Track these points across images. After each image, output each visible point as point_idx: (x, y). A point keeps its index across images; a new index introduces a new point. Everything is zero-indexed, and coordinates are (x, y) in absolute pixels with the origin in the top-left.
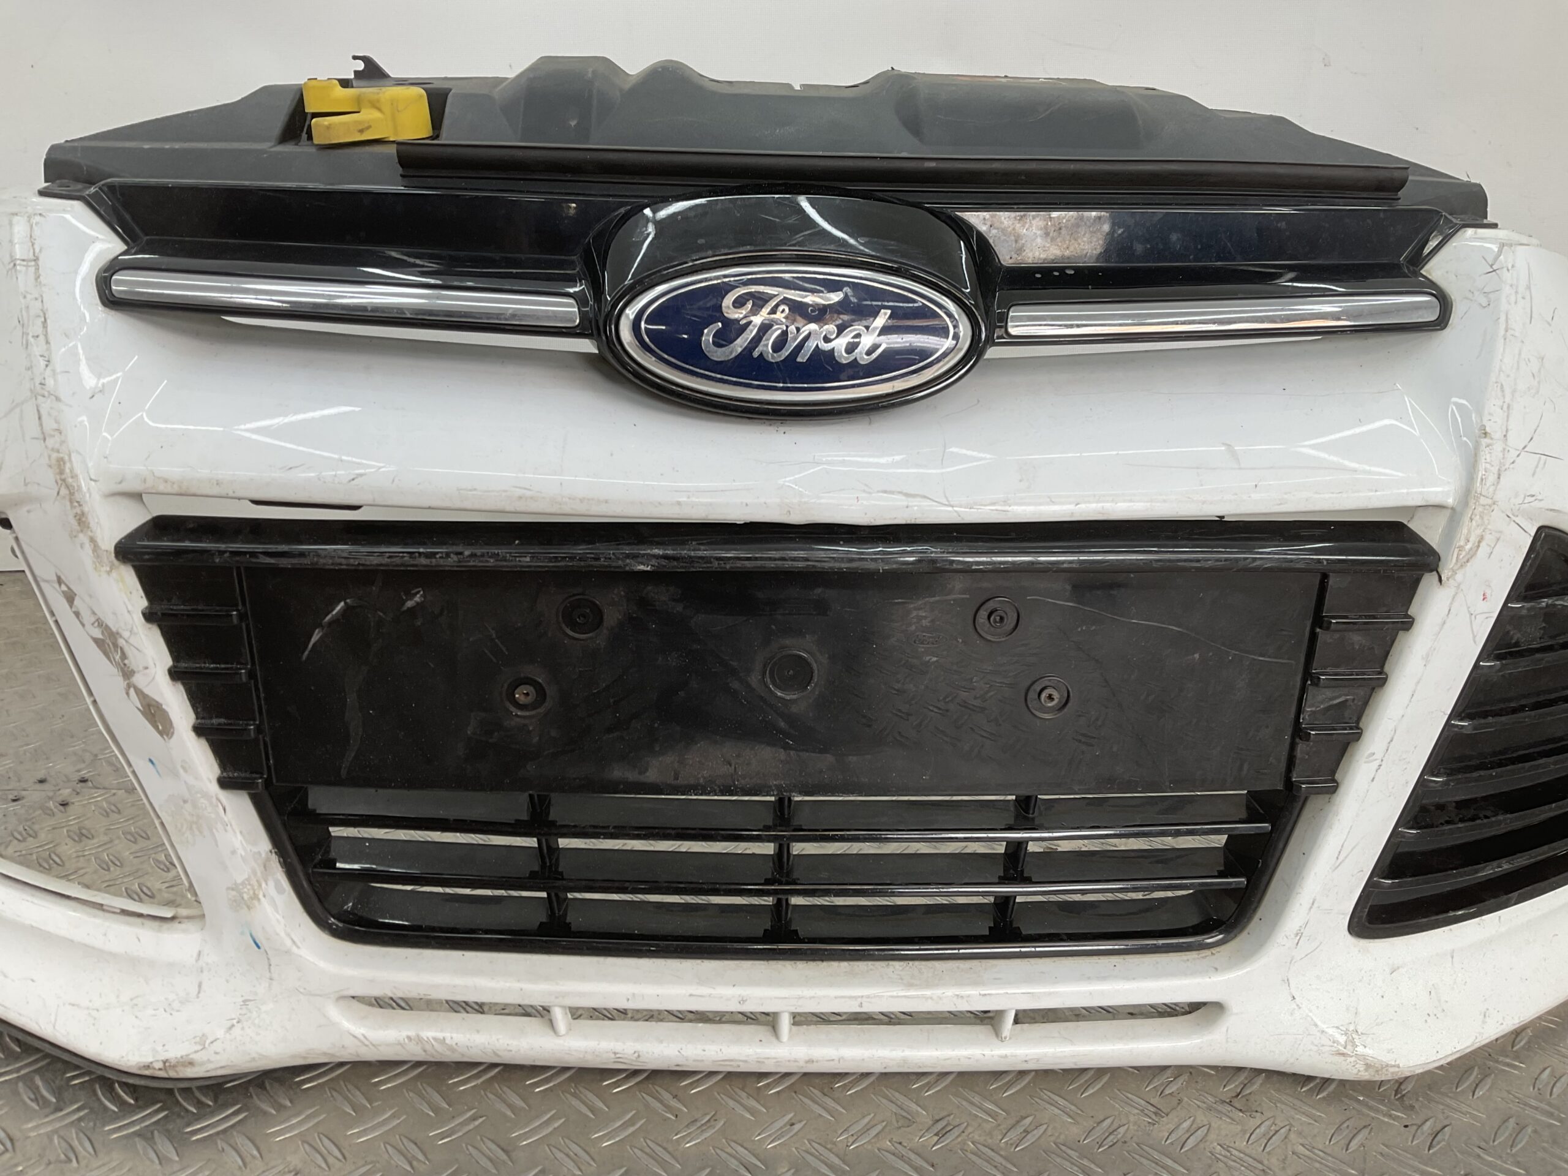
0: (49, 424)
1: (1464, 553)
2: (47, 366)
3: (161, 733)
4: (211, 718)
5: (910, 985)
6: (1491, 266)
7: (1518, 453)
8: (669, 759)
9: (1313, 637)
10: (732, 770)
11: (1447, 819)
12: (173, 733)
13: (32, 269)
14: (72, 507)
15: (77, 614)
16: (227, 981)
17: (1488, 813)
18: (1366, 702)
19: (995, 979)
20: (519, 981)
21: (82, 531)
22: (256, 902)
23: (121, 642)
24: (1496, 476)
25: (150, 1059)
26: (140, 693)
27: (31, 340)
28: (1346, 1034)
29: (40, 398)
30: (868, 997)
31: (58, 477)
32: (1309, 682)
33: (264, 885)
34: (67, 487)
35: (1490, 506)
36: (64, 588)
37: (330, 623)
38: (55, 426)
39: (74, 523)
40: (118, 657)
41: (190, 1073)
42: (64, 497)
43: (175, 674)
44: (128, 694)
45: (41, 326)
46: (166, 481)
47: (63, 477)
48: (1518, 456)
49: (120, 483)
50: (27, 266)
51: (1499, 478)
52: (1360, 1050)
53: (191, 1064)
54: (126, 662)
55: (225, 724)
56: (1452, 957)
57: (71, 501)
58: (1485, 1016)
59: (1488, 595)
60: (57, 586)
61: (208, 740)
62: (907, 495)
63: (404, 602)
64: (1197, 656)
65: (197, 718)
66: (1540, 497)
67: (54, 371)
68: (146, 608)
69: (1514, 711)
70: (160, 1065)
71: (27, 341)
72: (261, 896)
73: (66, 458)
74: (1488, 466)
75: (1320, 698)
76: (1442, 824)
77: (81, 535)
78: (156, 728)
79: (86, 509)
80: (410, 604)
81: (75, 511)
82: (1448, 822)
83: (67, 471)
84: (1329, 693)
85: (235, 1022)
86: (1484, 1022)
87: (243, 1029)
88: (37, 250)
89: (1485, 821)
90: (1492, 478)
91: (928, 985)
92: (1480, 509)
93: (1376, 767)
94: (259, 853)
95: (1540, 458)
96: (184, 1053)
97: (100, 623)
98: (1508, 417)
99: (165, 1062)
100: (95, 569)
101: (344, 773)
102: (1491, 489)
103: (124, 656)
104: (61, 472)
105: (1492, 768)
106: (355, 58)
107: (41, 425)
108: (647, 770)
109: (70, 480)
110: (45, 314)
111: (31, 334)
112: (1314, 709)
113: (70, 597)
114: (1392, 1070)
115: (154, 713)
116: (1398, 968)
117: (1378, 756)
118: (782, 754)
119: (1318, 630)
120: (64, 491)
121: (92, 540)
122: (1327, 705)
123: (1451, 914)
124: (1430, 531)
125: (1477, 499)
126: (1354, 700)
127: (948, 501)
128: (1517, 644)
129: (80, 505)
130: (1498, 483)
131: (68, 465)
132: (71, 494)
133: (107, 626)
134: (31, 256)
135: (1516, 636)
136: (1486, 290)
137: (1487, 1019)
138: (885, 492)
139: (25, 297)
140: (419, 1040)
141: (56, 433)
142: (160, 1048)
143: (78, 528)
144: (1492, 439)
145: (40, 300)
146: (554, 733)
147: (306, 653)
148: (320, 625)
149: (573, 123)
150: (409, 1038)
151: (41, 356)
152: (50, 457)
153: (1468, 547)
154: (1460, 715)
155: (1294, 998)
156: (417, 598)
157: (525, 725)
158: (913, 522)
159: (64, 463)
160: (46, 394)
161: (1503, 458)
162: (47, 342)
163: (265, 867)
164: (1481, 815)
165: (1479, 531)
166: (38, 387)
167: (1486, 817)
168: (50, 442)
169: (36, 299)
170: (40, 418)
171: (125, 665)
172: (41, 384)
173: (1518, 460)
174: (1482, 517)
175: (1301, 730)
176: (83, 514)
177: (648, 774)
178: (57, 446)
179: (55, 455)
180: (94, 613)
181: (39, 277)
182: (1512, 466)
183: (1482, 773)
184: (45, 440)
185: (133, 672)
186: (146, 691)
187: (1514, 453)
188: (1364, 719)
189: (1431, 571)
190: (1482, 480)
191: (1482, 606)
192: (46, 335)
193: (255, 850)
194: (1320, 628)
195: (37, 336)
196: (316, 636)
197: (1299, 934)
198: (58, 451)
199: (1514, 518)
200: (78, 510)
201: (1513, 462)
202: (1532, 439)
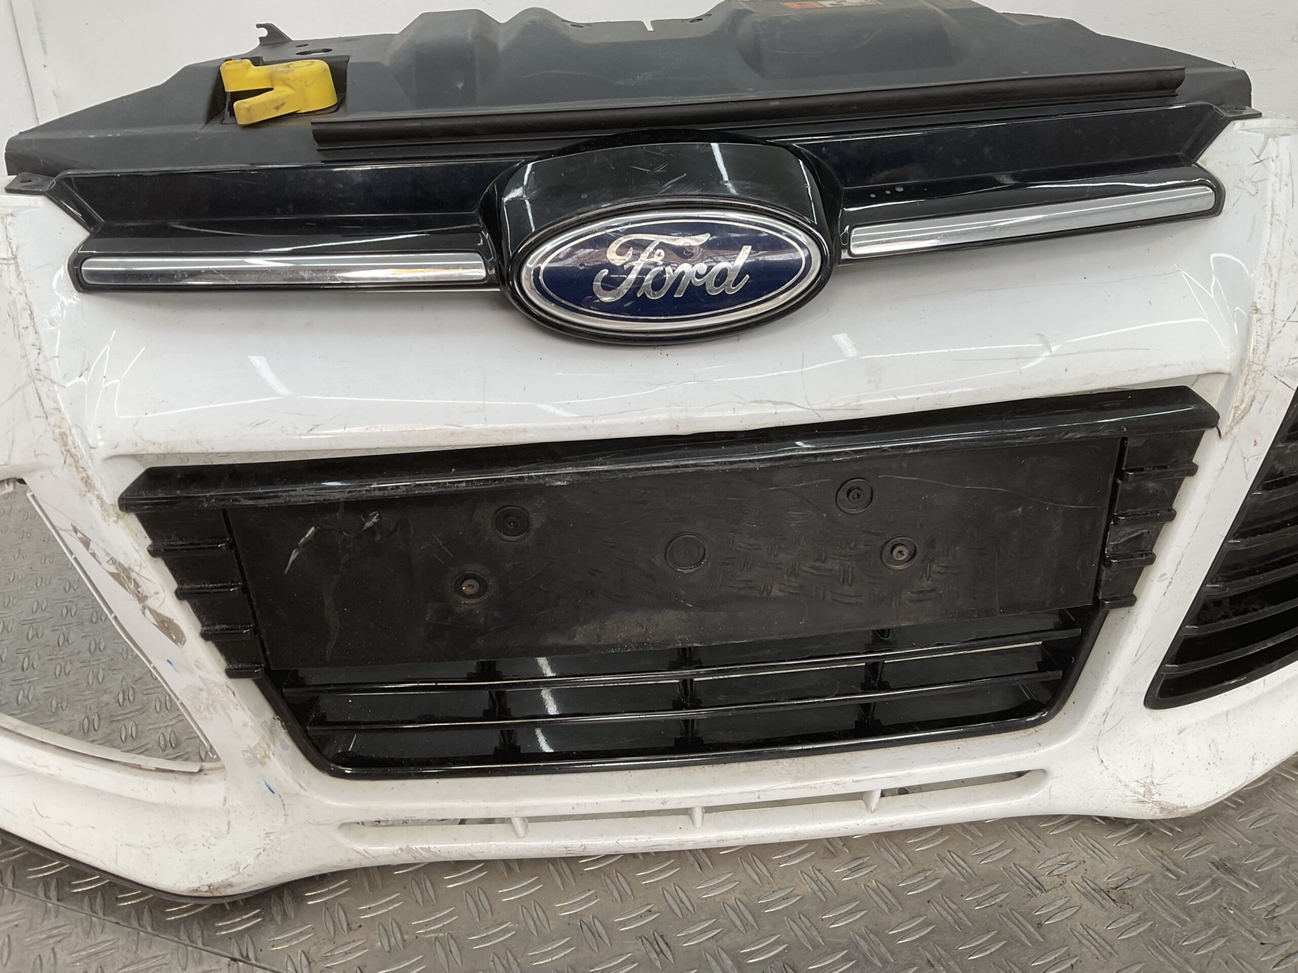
0: (49, 405)
1: (1239, 412)
2: (39, 353)
3: (175, 642)
4: (214, 625)
5: (797, 779)
6: (1258, 157)
7: (1284, 323)
8: (592, 627)
9: (1115, 486)
10: (643, 630)
11: (1223, 614)
12: (185, 641)
13: (13, 267)
14: (78, 472)
15: (94, 555)
16: (251, 819)
17: (1256, 606)
18: (1157, 533)
19: (865, 767)
20: (484, 801)
21: (89, 491)
22: (267, 760)
23: (133, 575)
24: (1266, 345)
25: (198, 885)
26: (153, 612)
27: (22, 331)
28: (1144, 786)
29: (36, 381)
30: (764, 791)
31: (63, 449)
32: (1112, 523)
33: (272, 746)
34: (72, 456)
35: (1261, 371)
36: (79, 535)
37: (305, 545)
38: (54, 405)
39: (82, 485)
40: (132, 587)
41: (230, 892)
42: (70, 465)
43: (181, 595)
44: (144, 613)
45: (28, 317)
46: (154, 444)
47: (67, 448)
48: (1284, 326)
49: (115, 448)
50: (8, 265)
51: (1268, 347)
52: (1156, 798)
53: (230, 885)
54: (139, 590)
55: (227, 629)
56: (1227, 716)
57: (76, 467)
58: (1253, 760)
59: (1258, 441)
60: (74, 534)
61: (214, 642)
62: (775, 403)
63: (363, 524)
64: (1020, 509)
65: (203, 626)
67: (45, 357)
68: (150, 546)
69: (1278, 527)
70: (206, 888)
71: (19, 332)
72: (271, 755)
73: (68, 432)
74: (1259, 338)
75: (1121, 534)
76: (1220, 619)
77: (89, 494)
78: (171, 638)
79: (90, 473)
80: (368, 524)
81: (81, 475)
82: (1224, 617)
83: (70, 443)
84: (1128, 530)
85: (261, 850)
86: (1253, 764)
87: (268, 855)
88: (14, 250)
89: (1254, 613)
90: (1262, 347)
91: (811, 777)
92: (1253, 375)
93: (1167, 584)
94: (265, 721)
96: (224, 878)
97: (114, 561)
98: (1275, 293)
99: (209, 886)
100: (105, 520)
101: (328, 657)
102: (1262, 357)
103: (137, 586)
104: (65, 444)
105: (1260, 573)
106: (259, 26)
107: (42, 405)
108: (574, 636)
109: (73, 450)
110: (30, 307)
111: (21, 326)
112: (1116, 543)
113: (86, 543)
114: (1181, 810)
115: (167, 626)
116: (1184, 729)
117: (1169, 576)
118: (684, 616)
119: (1119, 481)
120: (69, 460)
121: (99, 497)
122: (1126, 538)
123: (1226, 683)
124: (1211, 395)
125: (1250, 366)
126: (1149, 532)
127: (809, 405)
128: (1281, 474)
129: (85, 471)
130: (1267, 351)
131: (70, 438)
132: (76, 462)
133: (119, 563)
134: (10, 255)
135: (1280, 468)
136: (1254, 179)
137: (1256, 762)
138: (756, 402)
139: (10, 293)
140: (409, 850)
141: (57, 412)
142: (204, 876)
143: (86, 489)
144: (1262, 314)
145: (24, 295)
146: (496, 614)
147: (287, 569)
148: (297, 547)
149: (460, 86)
150: (401, 849)
151: (33, 345)
152: (53, 432)
153: (1242, 407)
154: (1234, 535)
155: (1102, 761)
156: (375, 520)
157: (472, 610)
158: (781, 425)
159: (67, 437)
160: (42, 378)
161: (1272, 330)
162: (36, 333)
163: (271, 732)
164: (1251, 609)
165: (1251, 393)
166: (35, 372)
167: (1255, 610)
168: (52, 420)
169: (21, 294)
170: (40, 399)
171: (139, 592)
172: (37, 370)
173: (1285, 330)
174: (1254, 381)
175: (1105, 560)
176: (88, 477)
177: (575, 639)
178: (58, 423)
179: (57, 431)
180: (108, 554)
181: (20, 273)
182: (1279, 335)
183: (1252, 578)
184: (47, 418)
185: (146, 598)
186: (159, 611)
187: (1281, 324)
188: (1156, 546)
189: (1213, 427)
190: (1254, 350)
191: (1253, 450)
192: (34, 326)
194: (1121, 480)
195: (27, 328)
196: (294, 555)
197: (1106, 714)
198: (60, 427)
199: (1280, 378)
200: (84, 474)
201: (1280, 332)
202: (1295, 310)
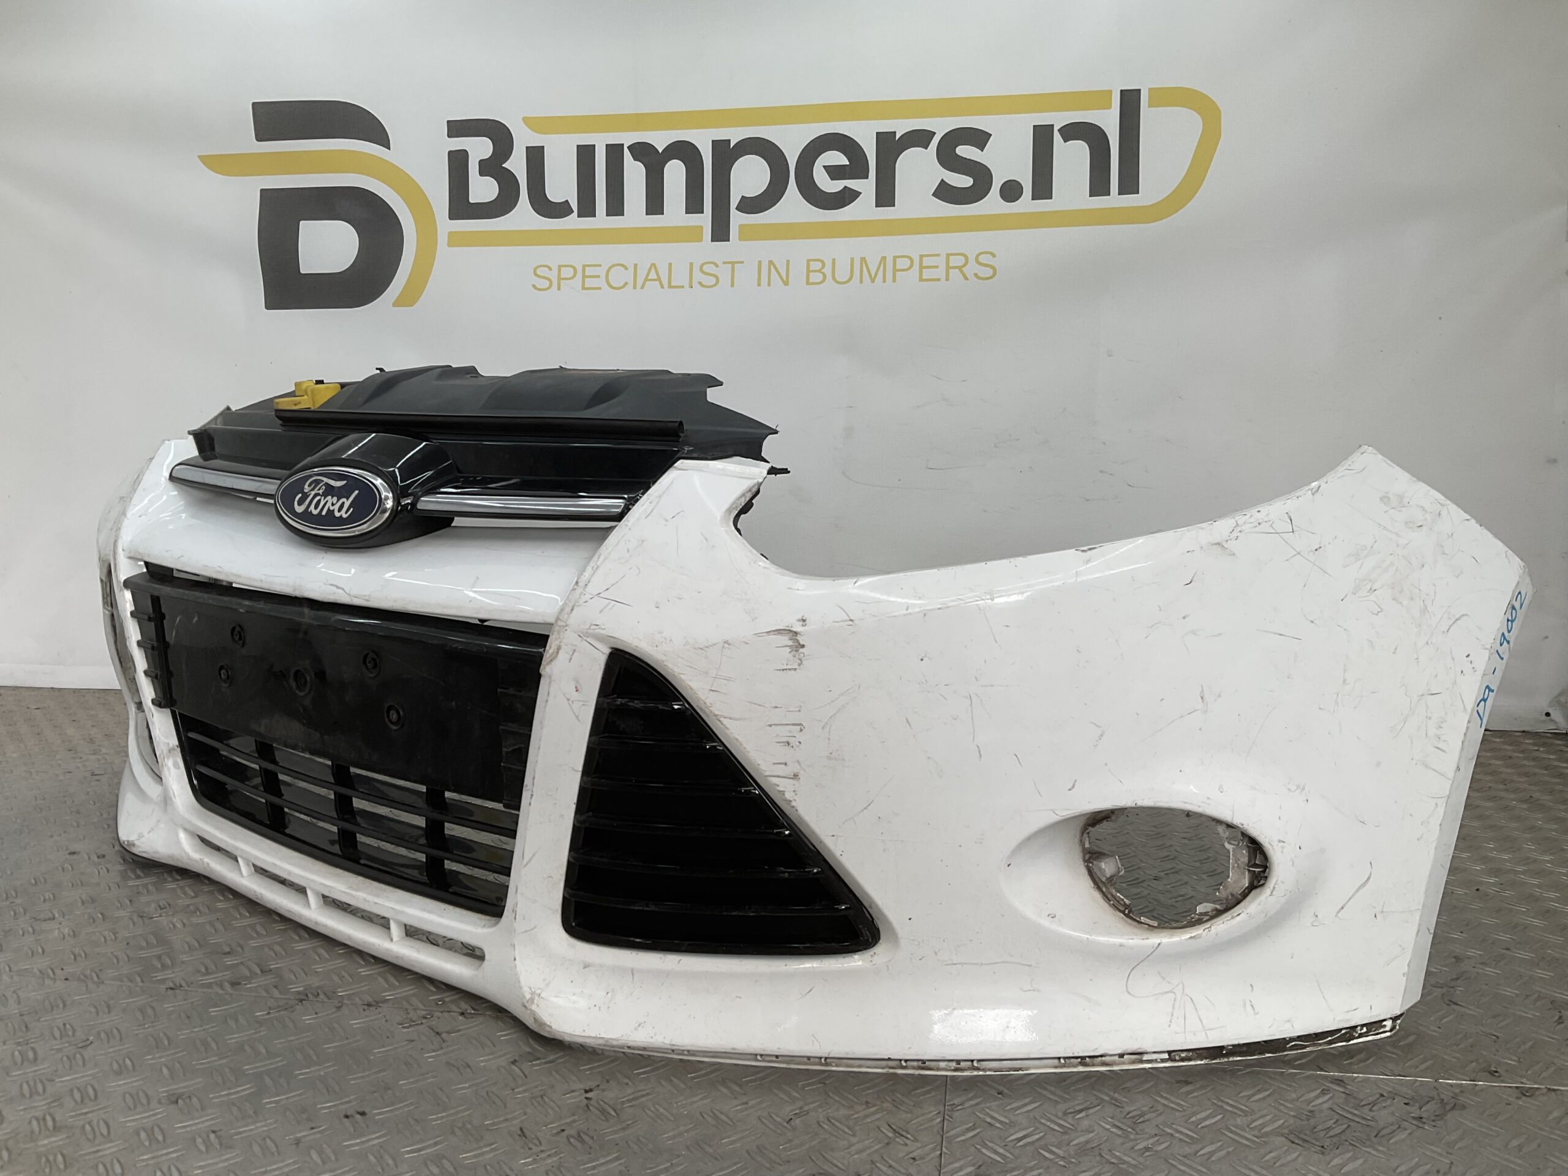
1: (548, 655)
7: (592, 596)
24: (570, 608)
33: (166, 760)
35: (563, 627)
37: (178, 627)
41: (134, 850)
43: (141, 644)
48: (591, 598)
49: (131, 553)
51: (572, 610)
53: (134, 846)
58: (639, 1025)
59: (579, 689)
62: (337, 587)
64: (454, 703)
65: (147, 667)
66: (603, 627)
68: (133, 610)
74: (568, 602)
75: (508, 743)
84: (512, 740)
85: (151, 829)
86: (636, 1029)
87: (154, 834)
90: (567, 610)
92: (557, 628)
93: (530, 795)
94: (168, 744)
95: (610, 603)
96: (133, 839)
98: (594, 573)
100: (125, 590)
102: (564, 616)
106: (377, 369)
112: (507, 750)
114: (550, 1030)
116: (589, 966)
122: (512, 748)
125: (557, 621)
126: (524, 747)
127: (350, 593)
130: (571, 613)
137: (640, 1028)
138: (331, 585)
144: (577, 586)
153: (550, 652)
154: (591, 775)
155: (515, 959)
156: (196, 619)
161: (579, 598)
163: (169, 751)
165: (557, 642)
174: (559, 633)
187: (588, 597)
191: (577, 696)
193: (167, 741)
196: (174, 633)
197: (514, 911)
199: (585, 638)
201: (586, 602)
202: (607, 589)
